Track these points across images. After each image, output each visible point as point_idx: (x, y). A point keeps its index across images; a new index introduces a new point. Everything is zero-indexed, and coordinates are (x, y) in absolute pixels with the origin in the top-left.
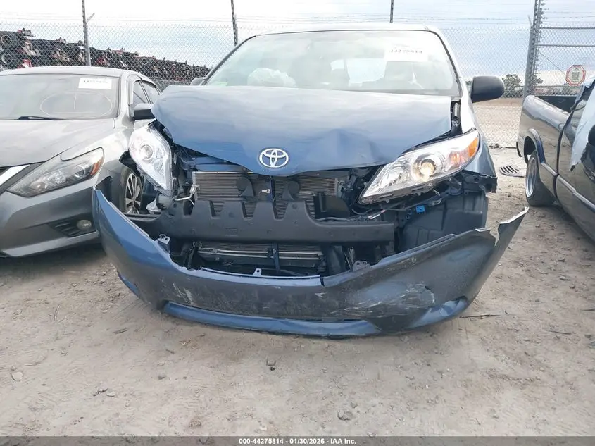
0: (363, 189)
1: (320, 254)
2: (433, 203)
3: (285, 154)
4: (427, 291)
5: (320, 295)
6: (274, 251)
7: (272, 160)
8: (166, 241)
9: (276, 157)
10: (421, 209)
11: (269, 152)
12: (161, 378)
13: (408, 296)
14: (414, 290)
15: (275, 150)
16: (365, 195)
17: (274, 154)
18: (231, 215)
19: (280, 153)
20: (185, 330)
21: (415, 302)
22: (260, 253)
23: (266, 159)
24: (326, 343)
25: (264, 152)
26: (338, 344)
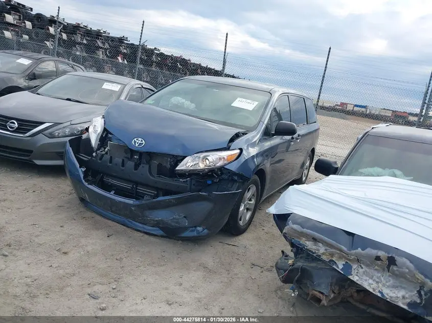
0: (177, 165)
1: (156, 193)
2: (215, 181)
3: (144, 142)
4: (184, 218)
5: (133, 208)
6: (134, 186)
7: (138, 143)
8: (84, 170)
9: (140, 142)
10: (209, 182)
11: (137, 140)
12: (61, 227)
13: (174, 219)
14: (177, 217)
15: (140, 139)
16: (177, 169)
17: (139, 141)
18: (116, 164)
19: (142, 141)
20: (89, 214)
21: (177, 223)
22: (128, 186)
23: (135, 142)
24: (142, 234)
25: (135, 139)
26: (146, 236)
